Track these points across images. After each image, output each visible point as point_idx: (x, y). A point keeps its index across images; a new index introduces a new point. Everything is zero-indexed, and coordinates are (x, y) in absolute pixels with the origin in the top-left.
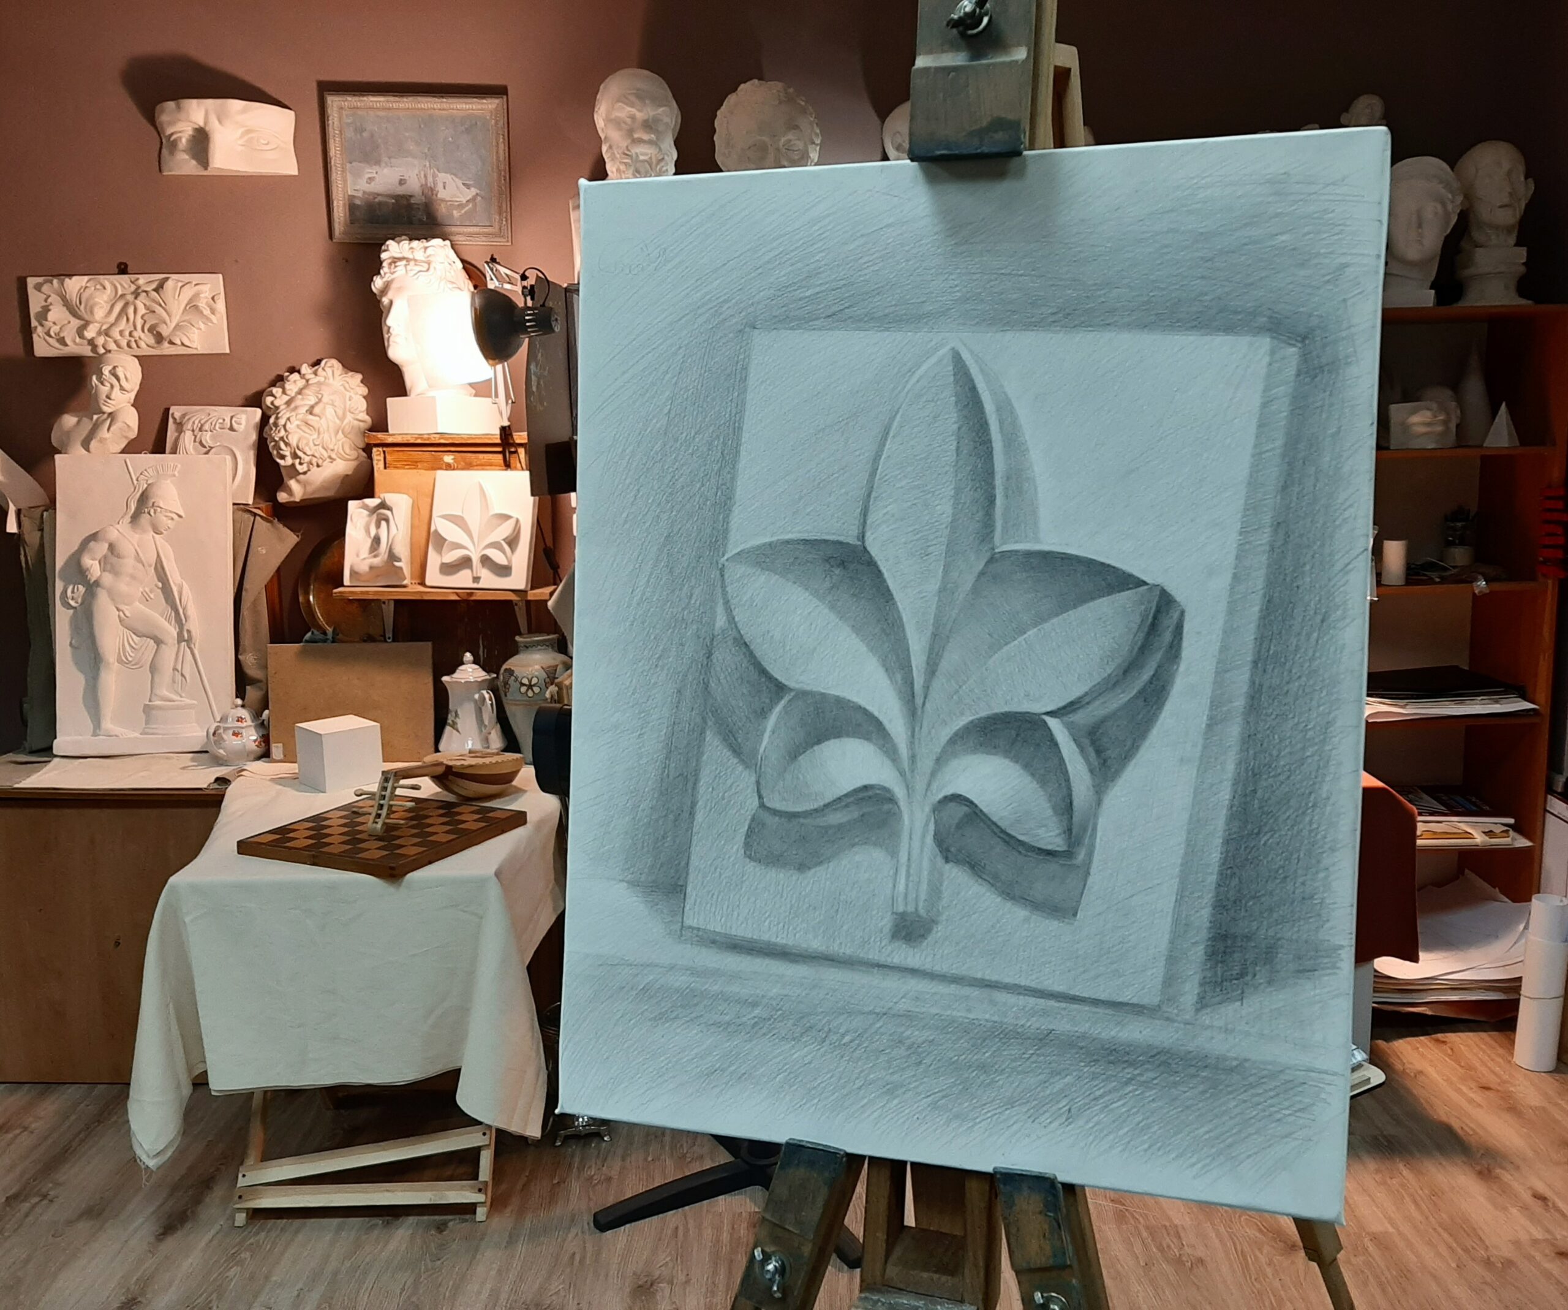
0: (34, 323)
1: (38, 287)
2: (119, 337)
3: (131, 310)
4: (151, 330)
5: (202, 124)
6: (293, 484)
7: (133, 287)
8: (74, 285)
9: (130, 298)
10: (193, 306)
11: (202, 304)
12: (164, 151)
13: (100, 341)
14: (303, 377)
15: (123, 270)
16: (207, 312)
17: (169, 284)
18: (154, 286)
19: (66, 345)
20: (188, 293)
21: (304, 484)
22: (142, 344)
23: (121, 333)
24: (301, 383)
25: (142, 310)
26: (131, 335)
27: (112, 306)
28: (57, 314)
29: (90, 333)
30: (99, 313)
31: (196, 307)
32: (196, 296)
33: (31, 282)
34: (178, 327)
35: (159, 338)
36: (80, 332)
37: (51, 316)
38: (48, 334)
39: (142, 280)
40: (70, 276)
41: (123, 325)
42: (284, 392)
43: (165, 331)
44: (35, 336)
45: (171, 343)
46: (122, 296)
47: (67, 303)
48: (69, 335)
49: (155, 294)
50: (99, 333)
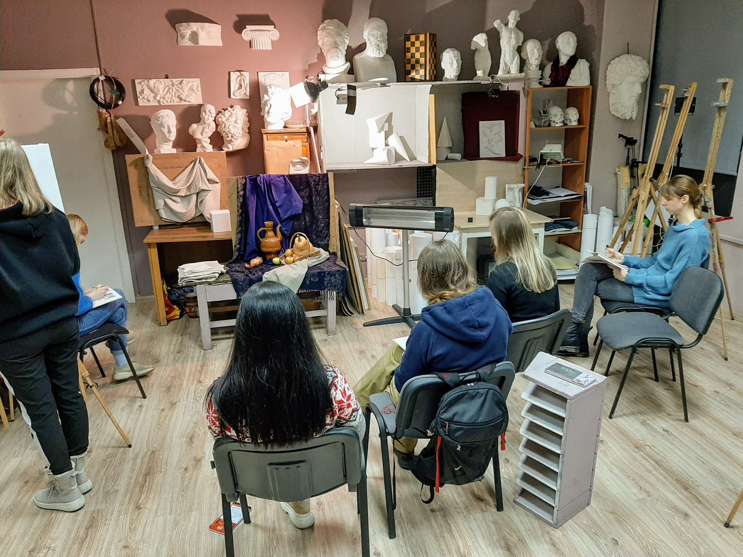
0: (138, 95)
1: (140, 83)
2: (167, 99)
3: (171, 90)
4: (178, 97)
5: (195, 30)
6: (229, 145)
7: (171, 83)
8: (152, 82)
9: (171, 86)
10: (191, 89)
11: (194, 89)
12: (179, 38)
13: (162, 100)
14: (229, 111)
15: (167, 77)
16: (196, 91)
17: (184, 82)
18: (179, 82)
19: (150, 101)
20: (190, 85)
21: (233, 146)
22: (175, 101)
23: (168, 98)
24: (229, 113)
25: (174, 90)
26: (171, 98)
27: (164, 89)
28: (147, 91)
29: (158, 98)
30: (161, 92)
31: (193, 90)
32: (193, 86)
33: (137, 81)
34: (187, 96)
35: (181, 99)
36: (155, 97)
37: (145, 92)
38: (144, 98)
39: (174, 80)
40: (150, 79)
41: (168, 95)
42: (224, 116)
43: (183, 97)
44: (139, 99)
45: (185, 101)
46: (168, 86)
47: (149, 88)
48: (151, 98)
49: (179, 85)
50: (161, 98)
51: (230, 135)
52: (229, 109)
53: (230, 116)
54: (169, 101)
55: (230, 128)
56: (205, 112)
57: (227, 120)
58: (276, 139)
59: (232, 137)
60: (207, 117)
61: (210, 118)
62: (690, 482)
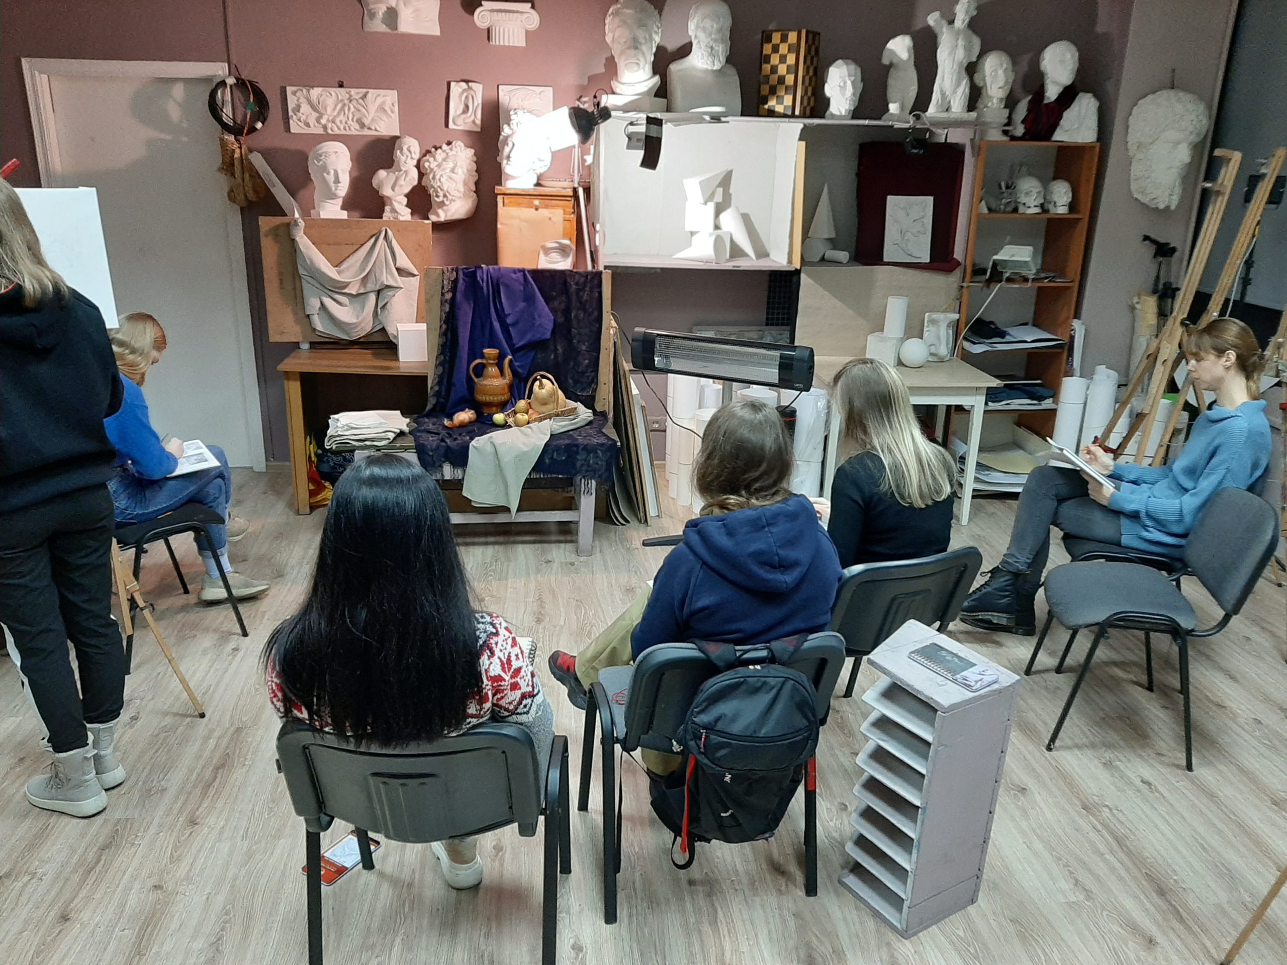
0: (291, 113)
1: (294, 93)
2: (339, 123)
3: (346, 109)
4: (357, 121)
5: (394, 5)
6: (440, 211)
7: (347, 96)
8: (316, 92)
9: (346, 102)
10: (382, 109)
11: (387, 108)
12: (366, 17)
13: (329, 125)
14: (444, 151)
15: (341, 85)
16: (389, 112)
17: (369, 96)
18: (361, 95)
19: (309, 126)
20: (379, 100)
21: (446, 212)
22: (352, 128)
23: (341, 122)
24: (444, 155)
25: (352, 109)
26: (346, 123)
27: (335, 106)
28: (305, 108)
29: (323, 121)
30: (329, 110)
31: (385, 110)
32: (384, 103)
33: (289, 90)
34: (372, 119)
35: (362, 125)
36: (318, 120)
37: (301, 111)
38: (300, 120)
39: (353, 91)
40: (313, 87)
41: (341, 117)
42: (435, 160)
43: (367, 122)
44: (291, 122)
45: (370, 129)
46: (342, 100)
47: (310, 103)
48: (312, 121)
49: (361, 101)
50: (328, 121)
51: (441, 194)
52: (445, 147)
53: (444, 160)
54: (342, 127)
55: (442, 180)
56: (401, 150)
57: (439, 166)
58: (519, 205)
59: (445, 196)
60: (403, 158)
61: (409, 160)
62: (1172, 881)
